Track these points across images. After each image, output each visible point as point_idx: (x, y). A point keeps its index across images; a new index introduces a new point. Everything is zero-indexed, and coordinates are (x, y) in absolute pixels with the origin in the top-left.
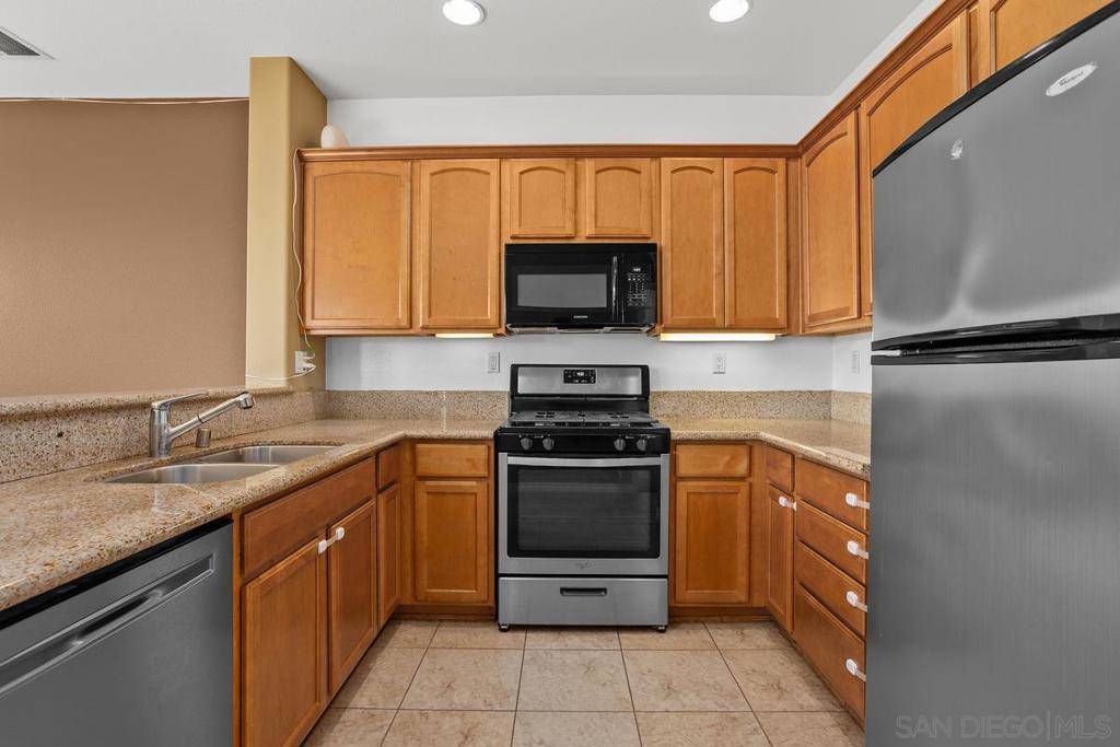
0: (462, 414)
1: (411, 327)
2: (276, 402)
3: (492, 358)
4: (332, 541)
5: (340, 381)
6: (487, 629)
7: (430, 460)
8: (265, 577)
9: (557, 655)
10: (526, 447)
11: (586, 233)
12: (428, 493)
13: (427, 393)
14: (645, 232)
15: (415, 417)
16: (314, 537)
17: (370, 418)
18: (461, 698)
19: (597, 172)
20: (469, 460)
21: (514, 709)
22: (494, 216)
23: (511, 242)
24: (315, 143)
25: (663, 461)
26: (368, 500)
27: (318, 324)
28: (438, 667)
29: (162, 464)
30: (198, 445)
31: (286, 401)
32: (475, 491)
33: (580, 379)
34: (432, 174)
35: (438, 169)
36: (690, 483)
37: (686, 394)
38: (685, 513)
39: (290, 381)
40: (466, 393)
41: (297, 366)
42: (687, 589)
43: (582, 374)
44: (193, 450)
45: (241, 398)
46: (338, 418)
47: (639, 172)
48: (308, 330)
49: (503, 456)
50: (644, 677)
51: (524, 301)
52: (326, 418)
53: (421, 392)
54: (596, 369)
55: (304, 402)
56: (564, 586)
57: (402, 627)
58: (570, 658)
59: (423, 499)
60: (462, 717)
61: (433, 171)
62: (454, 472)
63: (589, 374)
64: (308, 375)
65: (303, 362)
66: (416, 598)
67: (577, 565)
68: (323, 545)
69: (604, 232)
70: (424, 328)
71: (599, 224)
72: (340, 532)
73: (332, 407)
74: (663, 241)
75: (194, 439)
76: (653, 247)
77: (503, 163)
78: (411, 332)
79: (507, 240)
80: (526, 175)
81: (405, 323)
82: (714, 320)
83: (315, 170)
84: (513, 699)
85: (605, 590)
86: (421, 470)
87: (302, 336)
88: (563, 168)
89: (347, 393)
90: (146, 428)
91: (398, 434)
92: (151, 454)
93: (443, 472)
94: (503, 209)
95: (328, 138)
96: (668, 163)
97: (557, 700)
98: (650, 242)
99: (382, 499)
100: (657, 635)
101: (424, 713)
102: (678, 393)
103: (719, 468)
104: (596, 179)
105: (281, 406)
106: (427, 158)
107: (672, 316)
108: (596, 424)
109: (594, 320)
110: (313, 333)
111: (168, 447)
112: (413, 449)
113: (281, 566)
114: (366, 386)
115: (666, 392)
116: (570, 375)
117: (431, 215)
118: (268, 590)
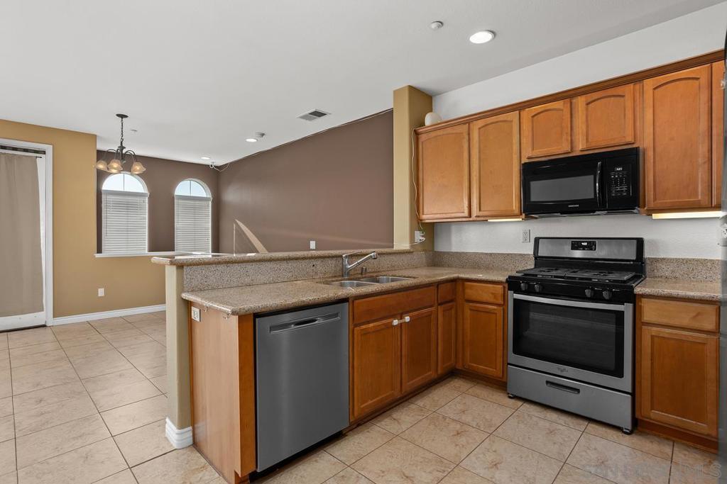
0: (506, 267)
1: (470, 217)
2: (403, 257)
3: (525, 233)
4: (401, 321)
5: (441, 247)
6: (501, 394)
7: (472, 292)
8: (364, 327)
9: (535, 419)
10: (537, 290)
11: (580, 147)
12: (471, 310)
13: (486, 254)
14: (630, 139)
15: (479, 268)
16: (394, 317)
17: (456, 267)
18: (467, 418)
19: (588, 104)
20: (492, 294)
21: (490, 432)
22: (516, 147)
23: (527, 161)
24: (422, 124)
25: (627, 308)
26: (431, 306)
27: (428, 217)
28: (464, 402)
29: (344, 280)
30: (362, 274)
31: (409, 256)
32: (495, 312)
33: (584, 248)
34: (480, 129)
35: (483, 125)
36: (654, 329)
37: (687, 261)
38: (649, 351)
39: (412, 246)
40: (508, 255)
41: (416, 238)
42: (652, 409)
43: (586, 244)
44: (360, 276)
45: (372, 254)
46: (439, 266)
47: (623, 96)
48: (421, 220)
49: (510, 293)
50: (588, 451)
51: (534, 198)
52: (434, 266)
53: (482, 253)
54: (597, 241)
55: (421, 257)
56: (549, 380)
57: (456, 380)
58: (541, 423)
59: (468, 313)
60: (462, 426)
61: (480, 126)
62: (484, 300)
63: (591, 244)
64: (422, 243)
65: (419, 237)
66: (464, 366)
67: (559, 369)
68: (396, 322)
69: (593, 145)
70: (476, 216)
71: (590, 140)
72: (407, 319)
73: (436, 259)
74: (645, 143)
75: (360, 272)
76: (637, 149)
77: (521, 113)
78: (471, 219)
79: (525, 160)
80: (536, 117)
81: (466, 214)
82: (699, 201)
83: (423, 138)
84: (493, 429)
85: (578, 391)
86: (466, 297)
87: (419, 223)
88: (562, 107)
89: (444, 253)
90: (341, 266)
91: (455, 275)
92: (343, 276)
93: (479, 299)
94: (522, 141)
95: (428, 120)
96: (649, 84)
97: (518, 438)
98: (634, 146)
99: (440, 309)
100: (620, 434)
101: (444, 418)
102: (677, 260)
103: (685, 320)
104: (587, 110)
105: (405, 258)
106: (477, 119)
107: (655, 199)
108: (575, 278)
109: (585, 208)
110: (423, 222)
111: (348, 273)
112: (463, 285)
113: (371, 325)
114: (454, 249)
115: (664, 259)
116: (576, 244)
117: (480, 152)
118: (366, 333)
